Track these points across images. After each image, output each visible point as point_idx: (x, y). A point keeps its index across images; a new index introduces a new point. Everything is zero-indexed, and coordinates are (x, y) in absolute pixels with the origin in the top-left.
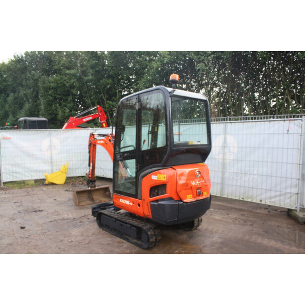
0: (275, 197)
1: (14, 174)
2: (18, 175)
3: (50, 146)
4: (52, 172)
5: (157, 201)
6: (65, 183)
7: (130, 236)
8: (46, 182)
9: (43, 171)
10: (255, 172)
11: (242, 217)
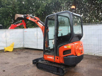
0: (100, 53)
3: (6, 36)
4: (7, 46)
5: (67, 56)
6: (13, 51)
8: (5, 51)
9: (3, 46)
11: (89, 61)
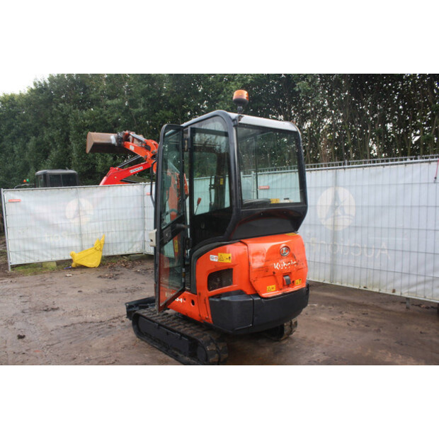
0: (417, 284)
1: (27, 254)
2: (32, 255)
3: (79, 211)
4: (82, 249)
5: (219, 296)
6: (100, 266)
7: (180, 351)
8: (73, 265)
9: (68, 248)
10: (384, 246)
11: (364, 318)
